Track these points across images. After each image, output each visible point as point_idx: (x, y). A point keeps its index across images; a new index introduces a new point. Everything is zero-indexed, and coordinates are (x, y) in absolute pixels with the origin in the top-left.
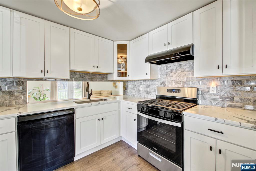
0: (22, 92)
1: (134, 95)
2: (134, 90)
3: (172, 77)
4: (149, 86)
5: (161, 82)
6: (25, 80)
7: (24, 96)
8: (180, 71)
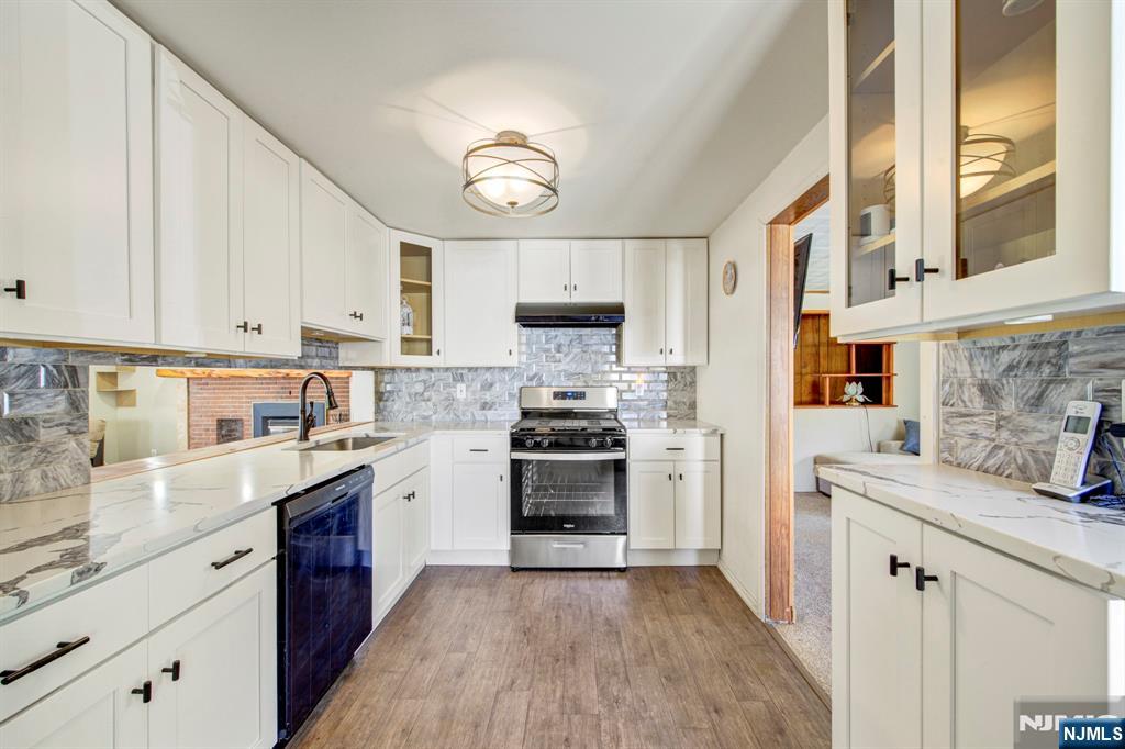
0: (70, 424)
1: (425, 418)
2: (429, 400)
3: (560, 361)
4: (489, 386)
5: (531, 374)
6: (82, 359)
7: (78, 445)
8: (579, 350)
